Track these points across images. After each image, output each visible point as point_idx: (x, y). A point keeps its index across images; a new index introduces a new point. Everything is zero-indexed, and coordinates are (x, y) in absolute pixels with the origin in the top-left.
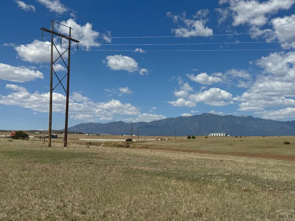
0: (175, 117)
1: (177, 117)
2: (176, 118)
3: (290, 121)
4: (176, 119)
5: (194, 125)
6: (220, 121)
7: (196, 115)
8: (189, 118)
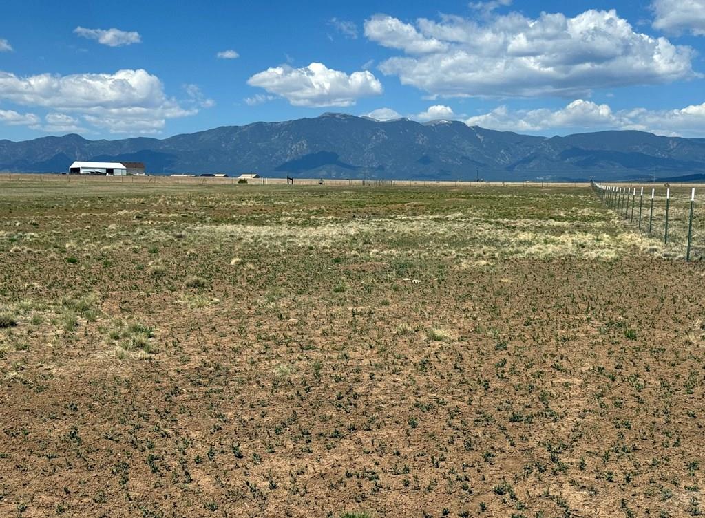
0: (244, 125)
1: (247, 124)
2: (246, 126)
3: (560, 136)
4: (244, 130)
5: (294, 147)
6: (372, 137)
7: (305, 119)
8: (282, 127)
